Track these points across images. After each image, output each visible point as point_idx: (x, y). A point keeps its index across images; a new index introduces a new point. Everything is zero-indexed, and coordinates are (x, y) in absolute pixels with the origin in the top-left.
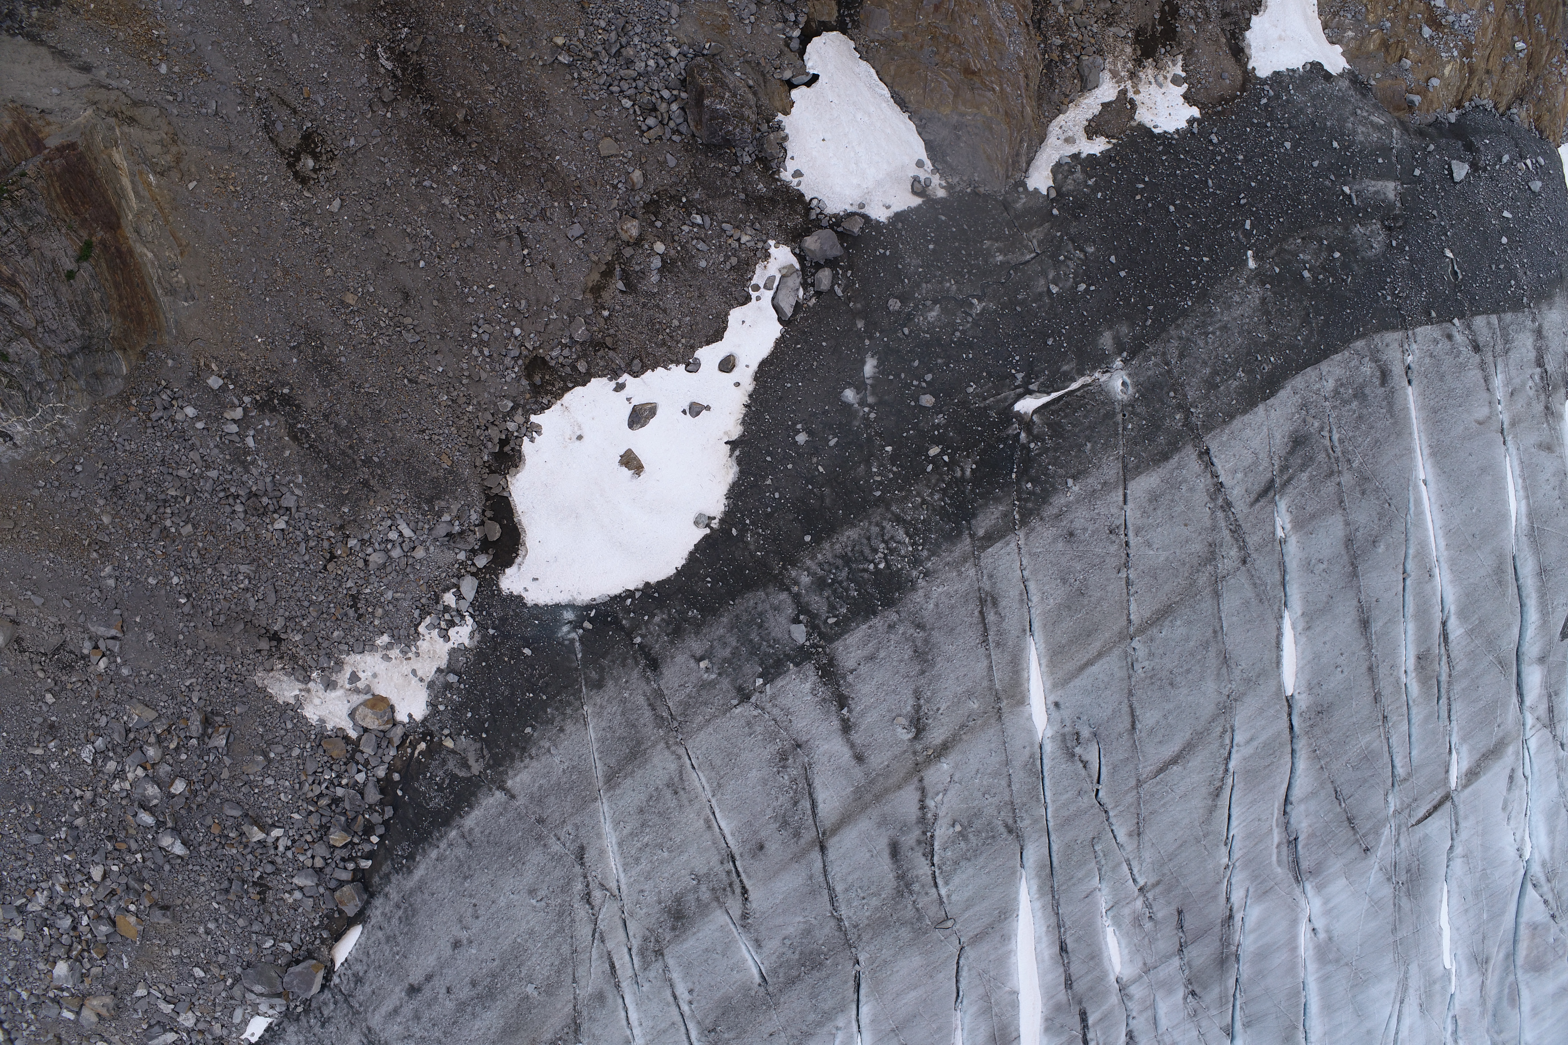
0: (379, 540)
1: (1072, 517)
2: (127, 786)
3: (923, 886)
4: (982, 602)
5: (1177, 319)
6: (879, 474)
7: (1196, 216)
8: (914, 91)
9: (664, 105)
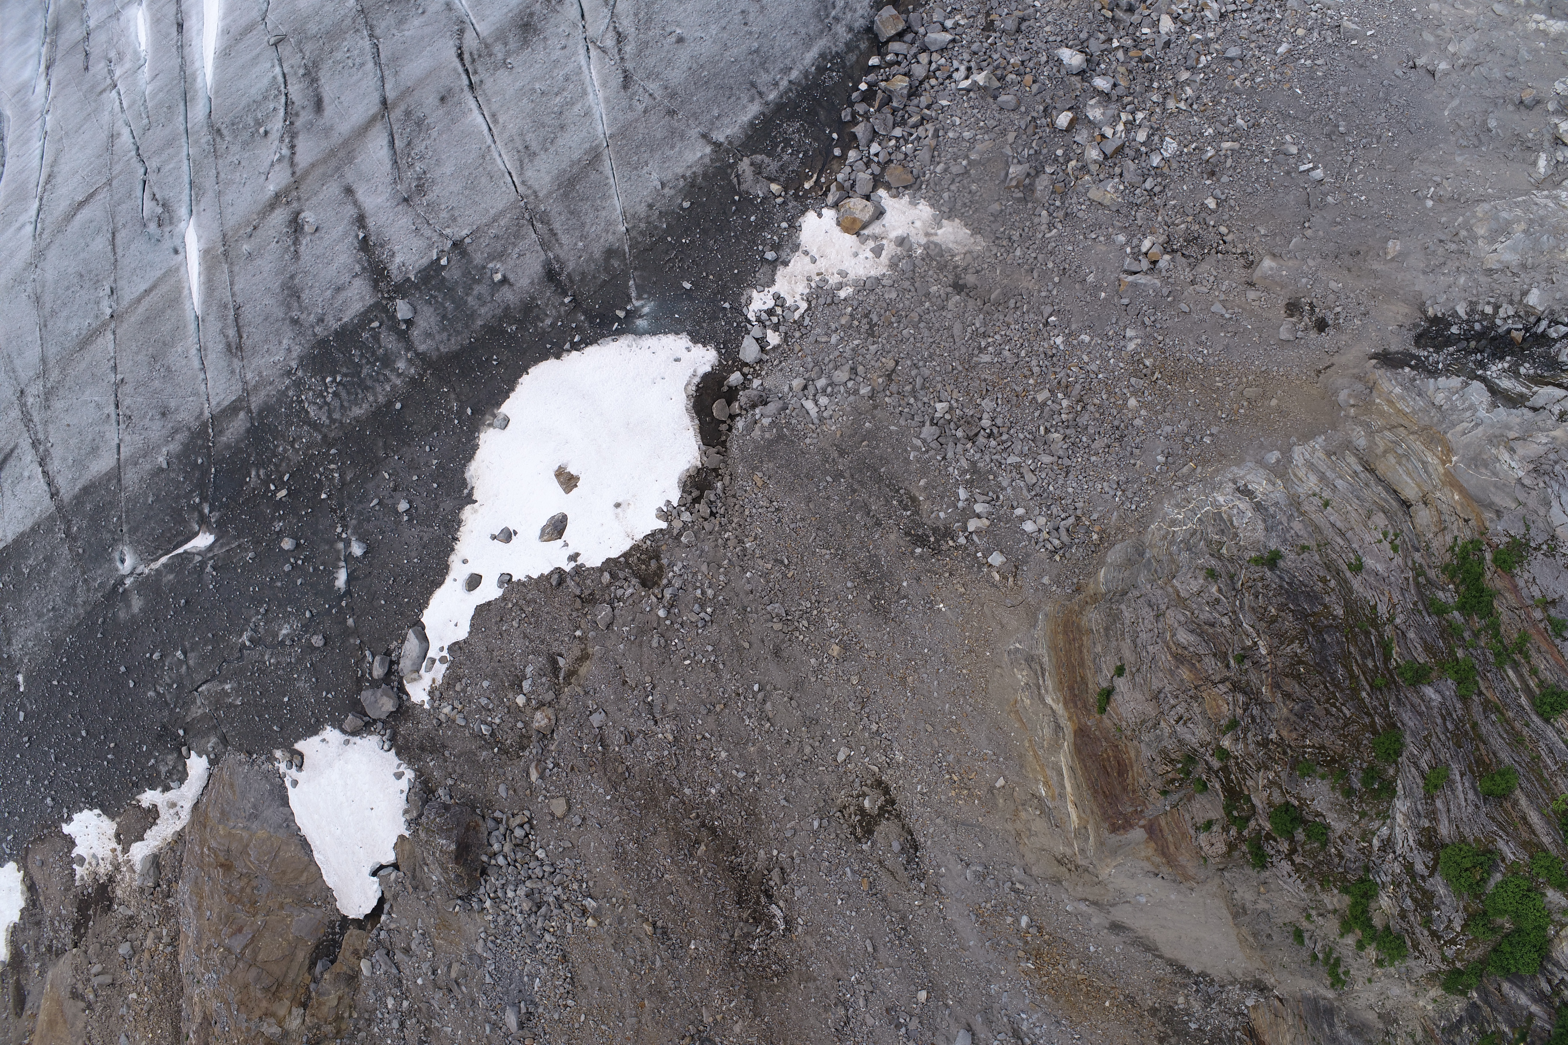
0: (839, 396)
1: (164, 431)
2: (1125, 117)
3: (296, 73)
4: (240, 347)
5: (78, 624)
6: (332, 470)
7: (63, 725)
8: (288, 855)
9: (505, 850)
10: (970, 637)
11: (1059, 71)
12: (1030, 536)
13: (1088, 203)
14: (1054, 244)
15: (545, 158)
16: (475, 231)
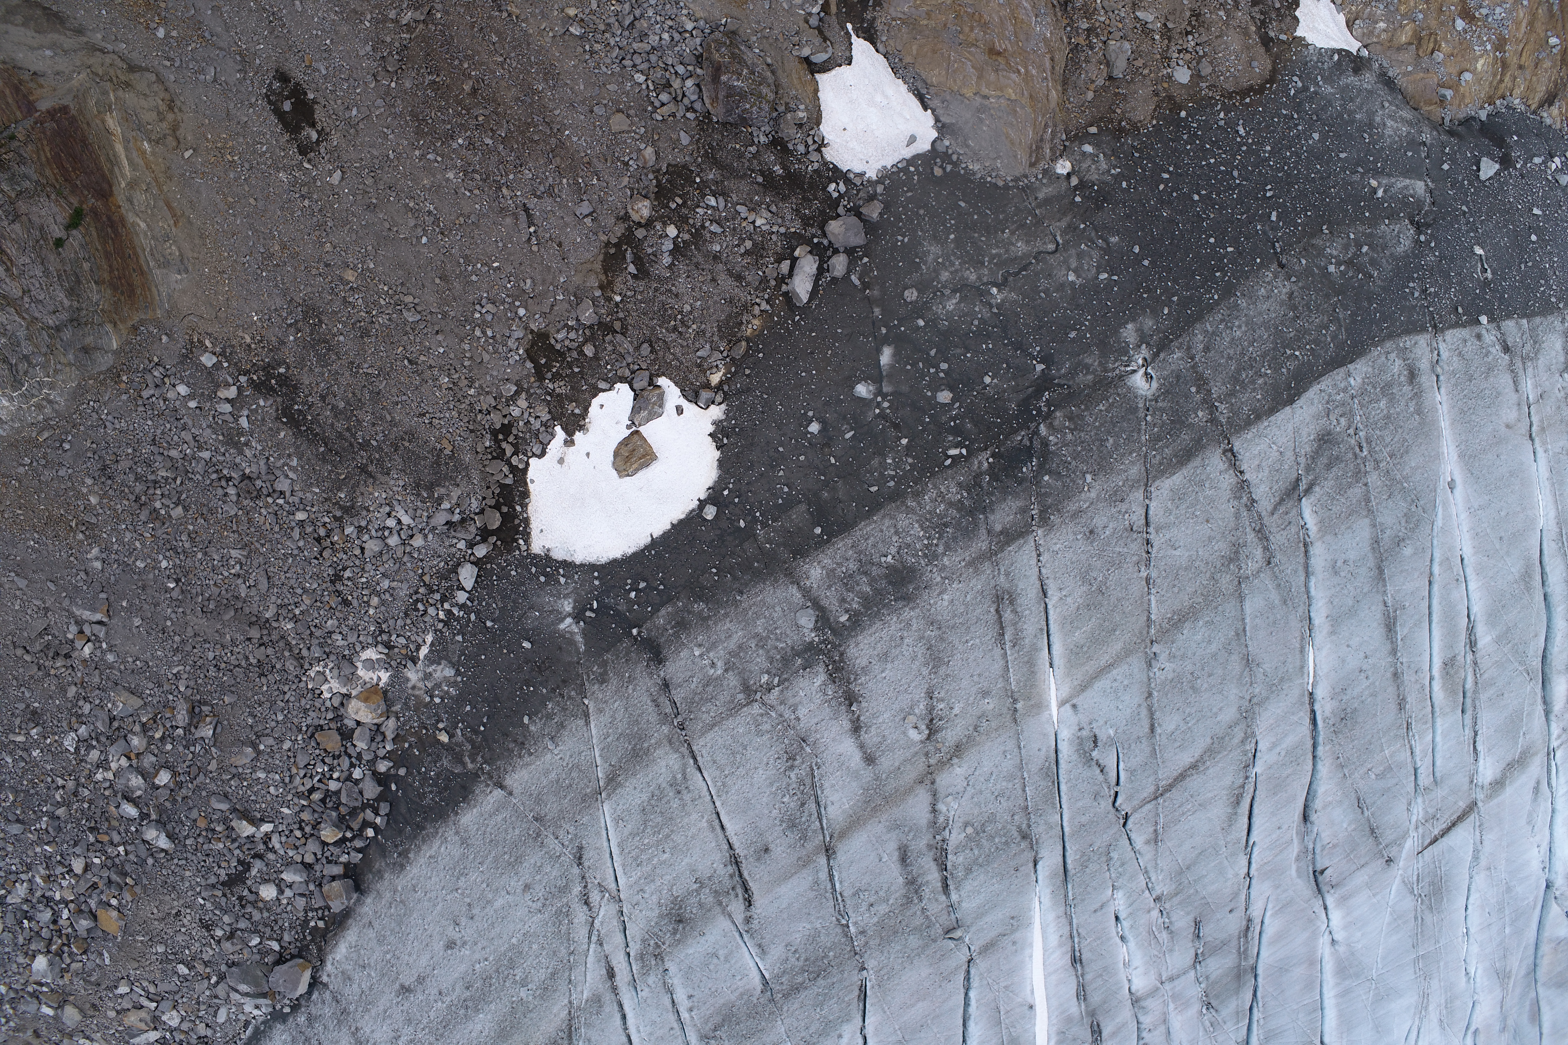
0: (376, 527)
1: (1092, 515)
2: (110, 775)
3: (933, 892)
4: (999, 599)
5: (1202, 313)
6: (894, 466)
7: (1222, 207)
8: (936, 72)
9: (679, 81)
10: (224, 286)
11: (172, 828)
12: (182, 381)
13: (144, 696)
14: (175, 659)
15: (661, 780)
16: (734, 709)
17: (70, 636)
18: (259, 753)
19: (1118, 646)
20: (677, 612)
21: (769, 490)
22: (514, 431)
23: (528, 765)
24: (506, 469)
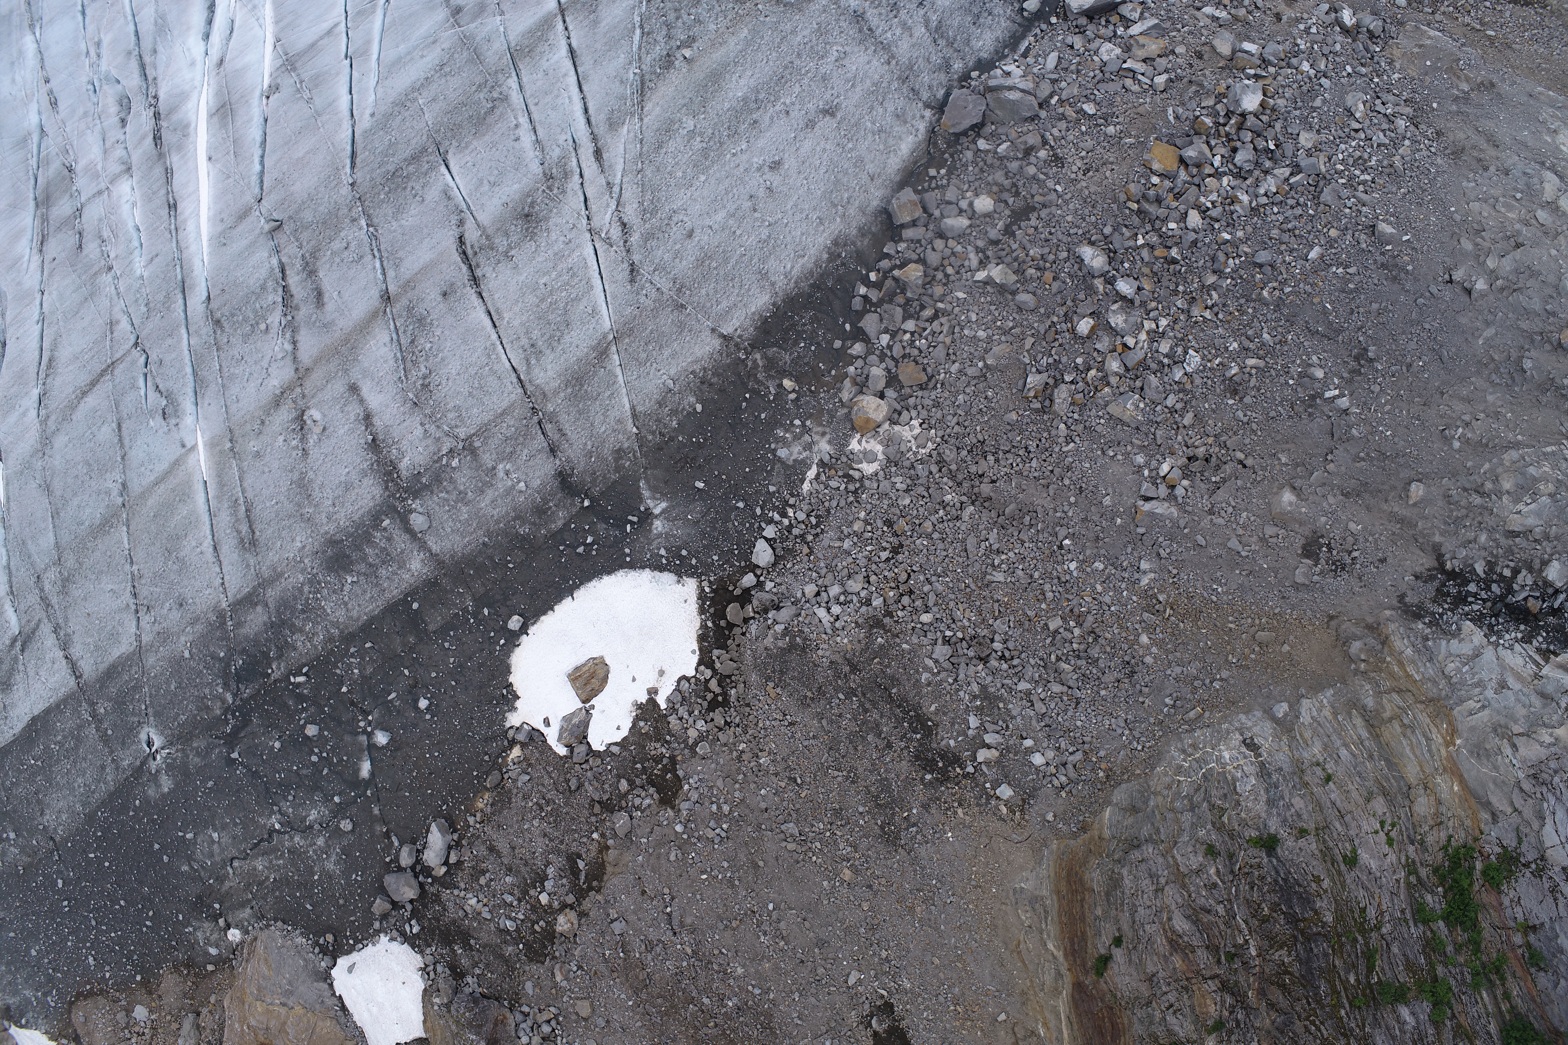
0: (852, 606)
1: (182, 621)
2: (1148, 325)
3: (293, 265)
4: (253, 543)
5: (109, 800)
6: (351, 665)
8: (325, 1031)
10: (977, 873)
11: (1080, 269)
12: (1037, 769)
13: (1107, 416)
14: (1071, 460)
15: (551, 357)
16: (483, 431)
17: (1185, 483)
18: (983, 359)
19: (150, 502)
20: (546, 523)
21: (463, 644)
22: (705, 704)
23: (696, 362)
24: (718, 665)
